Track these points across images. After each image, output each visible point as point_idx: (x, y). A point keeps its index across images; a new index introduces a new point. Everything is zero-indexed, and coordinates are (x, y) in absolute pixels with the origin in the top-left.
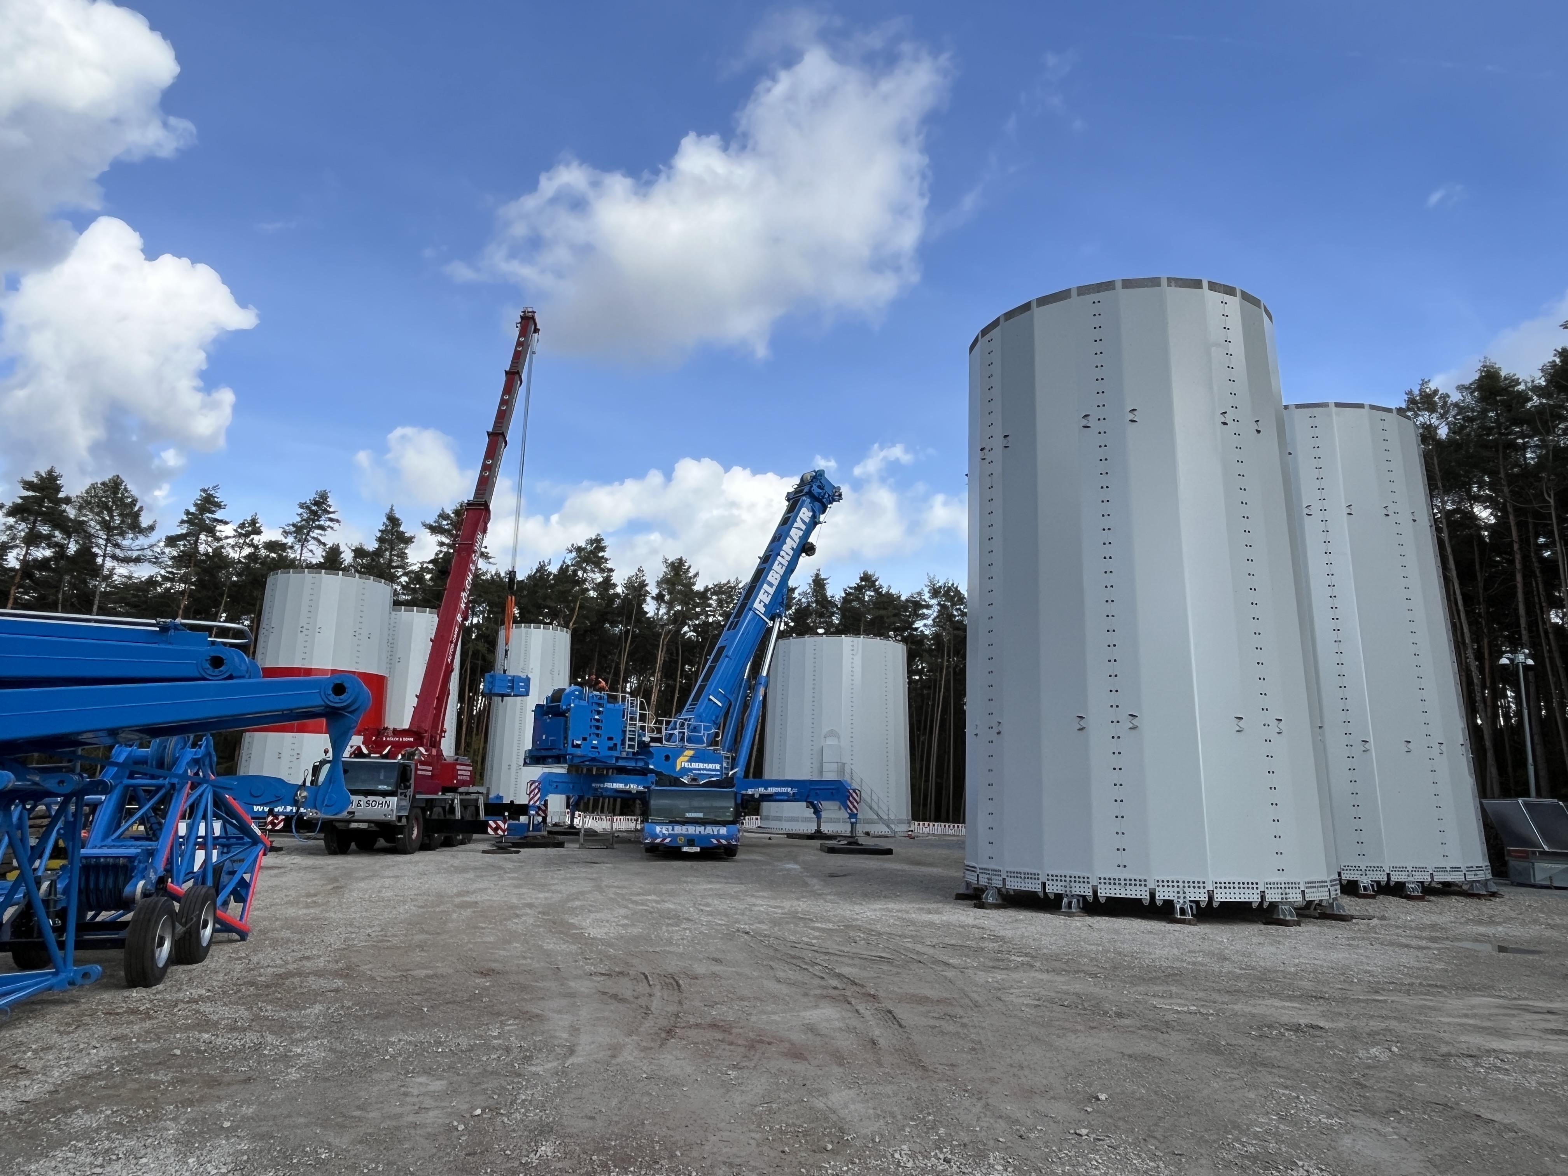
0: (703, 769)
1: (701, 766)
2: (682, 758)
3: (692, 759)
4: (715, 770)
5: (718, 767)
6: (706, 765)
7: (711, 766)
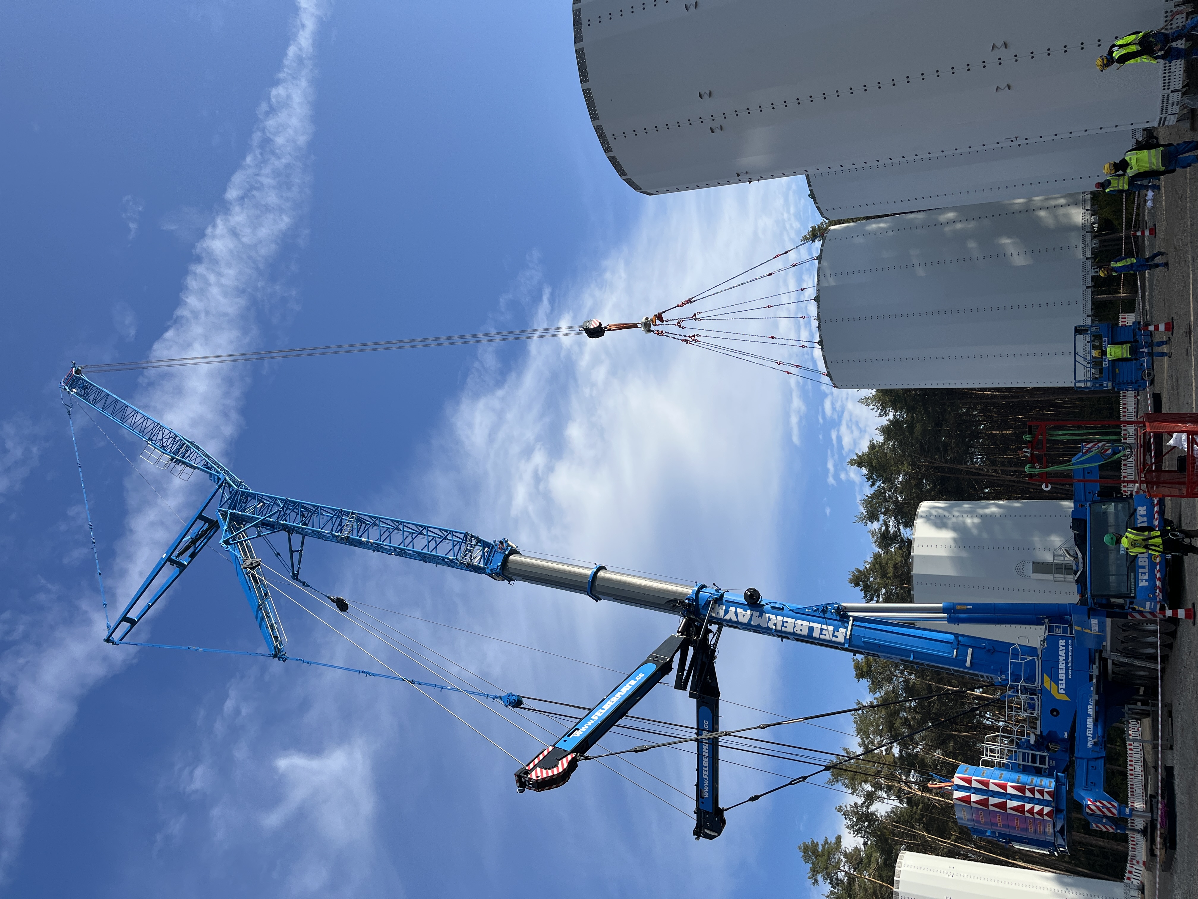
0: (1067, 663)
1: (1062, 666)
2: (1054, 692)
3: (1055, 679)
4: (1067, 646)
5: (1062, 642)
6: (1061, 659)
7: (1062, 653)
